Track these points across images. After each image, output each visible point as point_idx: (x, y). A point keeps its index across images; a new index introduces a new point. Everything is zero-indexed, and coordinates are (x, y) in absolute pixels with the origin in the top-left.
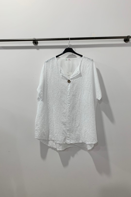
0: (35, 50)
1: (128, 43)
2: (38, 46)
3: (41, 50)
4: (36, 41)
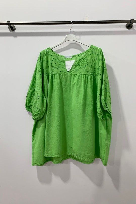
0: (12, 38)
1: (131, 30)
2: (15, 32)
3: (19, 38)
4: (12, 26)
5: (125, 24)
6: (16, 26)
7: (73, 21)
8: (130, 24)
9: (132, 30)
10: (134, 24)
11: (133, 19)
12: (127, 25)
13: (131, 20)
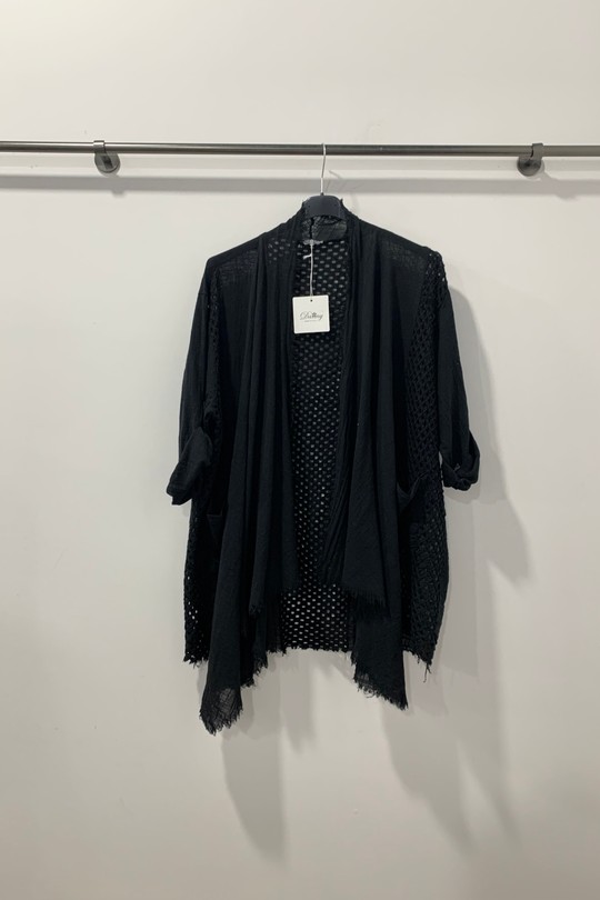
0: (105, 197)
2: (117, 177)
3: (132, 198)
4: (109, 154)
5: (516, 158)
6: (120, 155)
7: (330, 146)
8: (532, 158)
9: (539, 179)
10: (544, 158)
11: (541, 144)
12: (524, 162)
13: (532, 147)
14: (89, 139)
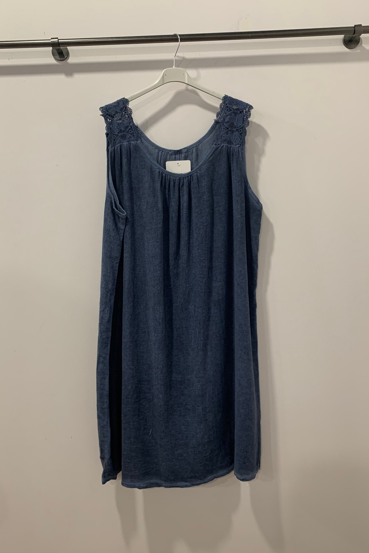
0: (60, 79)
1: (357, 50)
2: (68, 63)
3: (79, 77)
4: (61, 48)
5: (342, 36)
6: (69, 48)
8: (354, 36)
9: (359, 51)
10: (363, 36)
11: (361, 25)
12: (348, 39)
13: (354, 27)
14: (47, 37)
